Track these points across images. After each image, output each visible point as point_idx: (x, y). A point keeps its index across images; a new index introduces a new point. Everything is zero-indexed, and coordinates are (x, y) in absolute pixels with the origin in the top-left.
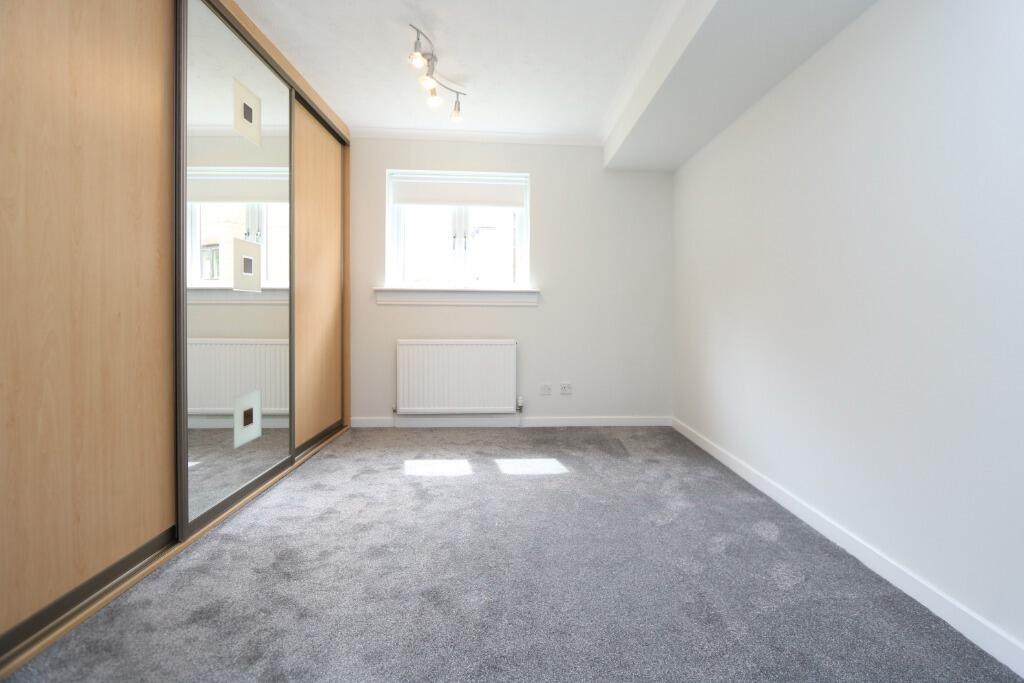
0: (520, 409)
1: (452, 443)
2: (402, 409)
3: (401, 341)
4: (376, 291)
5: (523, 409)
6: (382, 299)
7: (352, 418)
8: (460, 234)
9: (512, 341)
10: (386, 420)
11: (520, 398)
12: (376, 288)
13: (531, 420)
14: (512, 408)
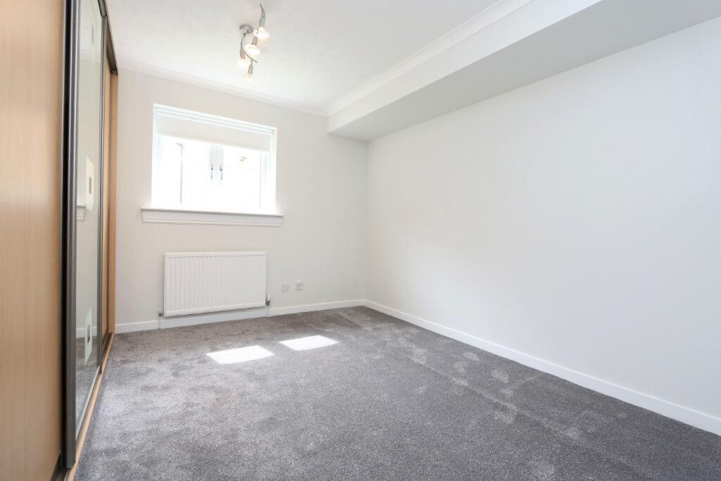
0: (268, 303)
1: (228, 335)
2: (168, 312)
3: (169, 254)
4: (142, 210)
5: (270, 303)
6: (147, 216)
7: (116, 325)
8: (216, 167)
9: (262, 253)
10: (152, 323)
11: (269, 295)
12: (143, 208)
13: (275, 310)
14: (263, 303)
